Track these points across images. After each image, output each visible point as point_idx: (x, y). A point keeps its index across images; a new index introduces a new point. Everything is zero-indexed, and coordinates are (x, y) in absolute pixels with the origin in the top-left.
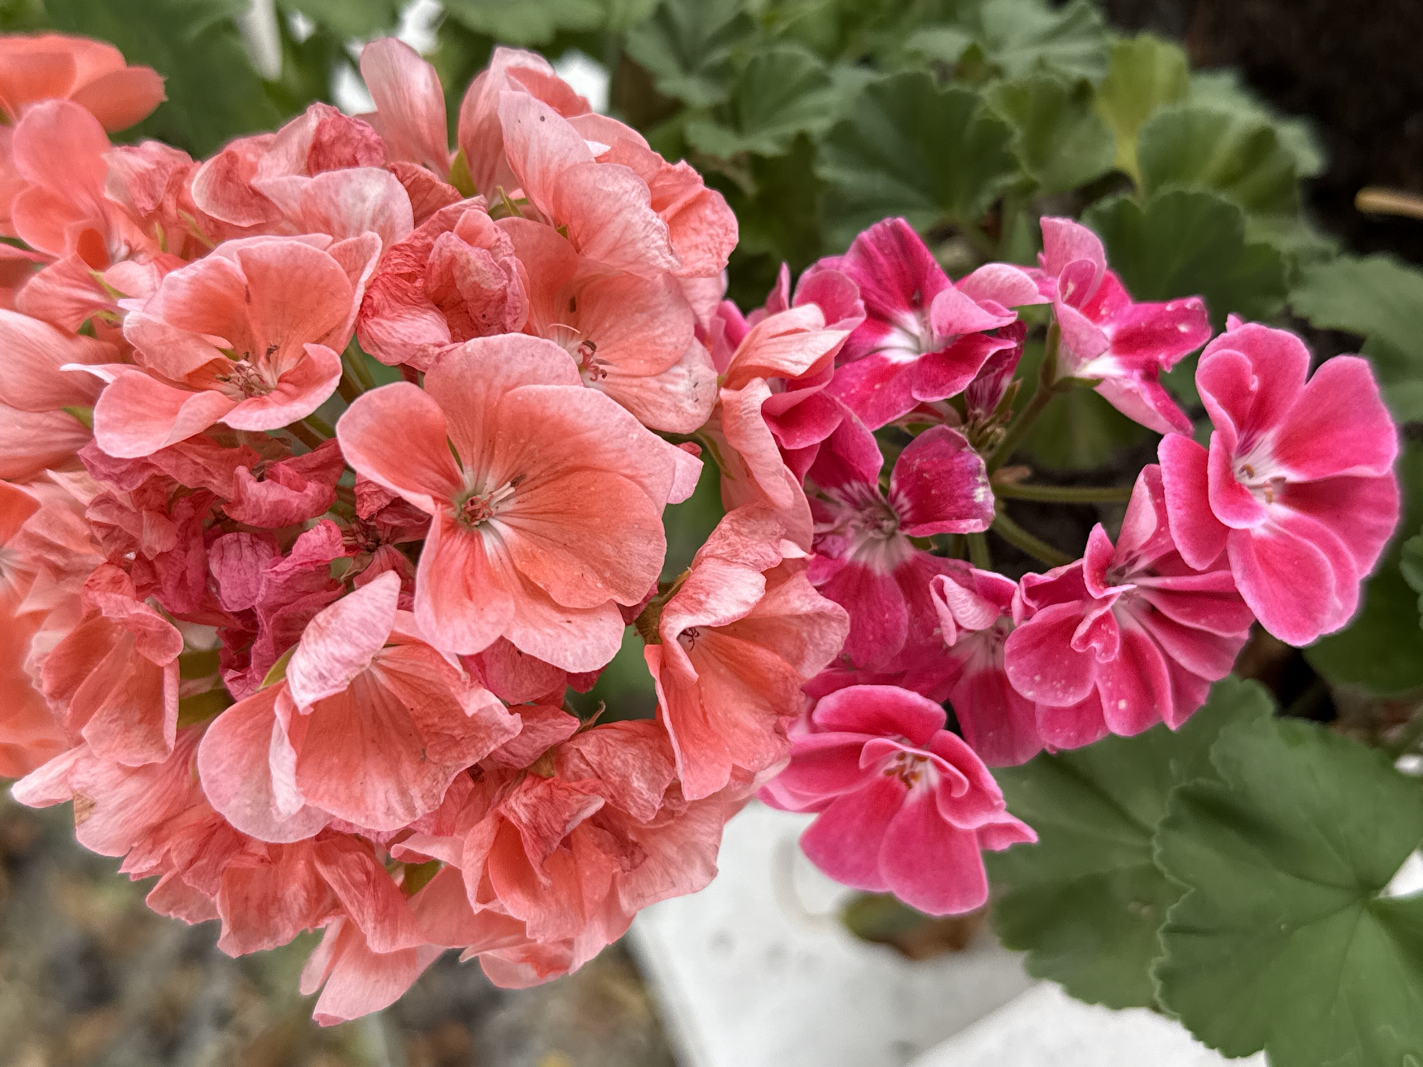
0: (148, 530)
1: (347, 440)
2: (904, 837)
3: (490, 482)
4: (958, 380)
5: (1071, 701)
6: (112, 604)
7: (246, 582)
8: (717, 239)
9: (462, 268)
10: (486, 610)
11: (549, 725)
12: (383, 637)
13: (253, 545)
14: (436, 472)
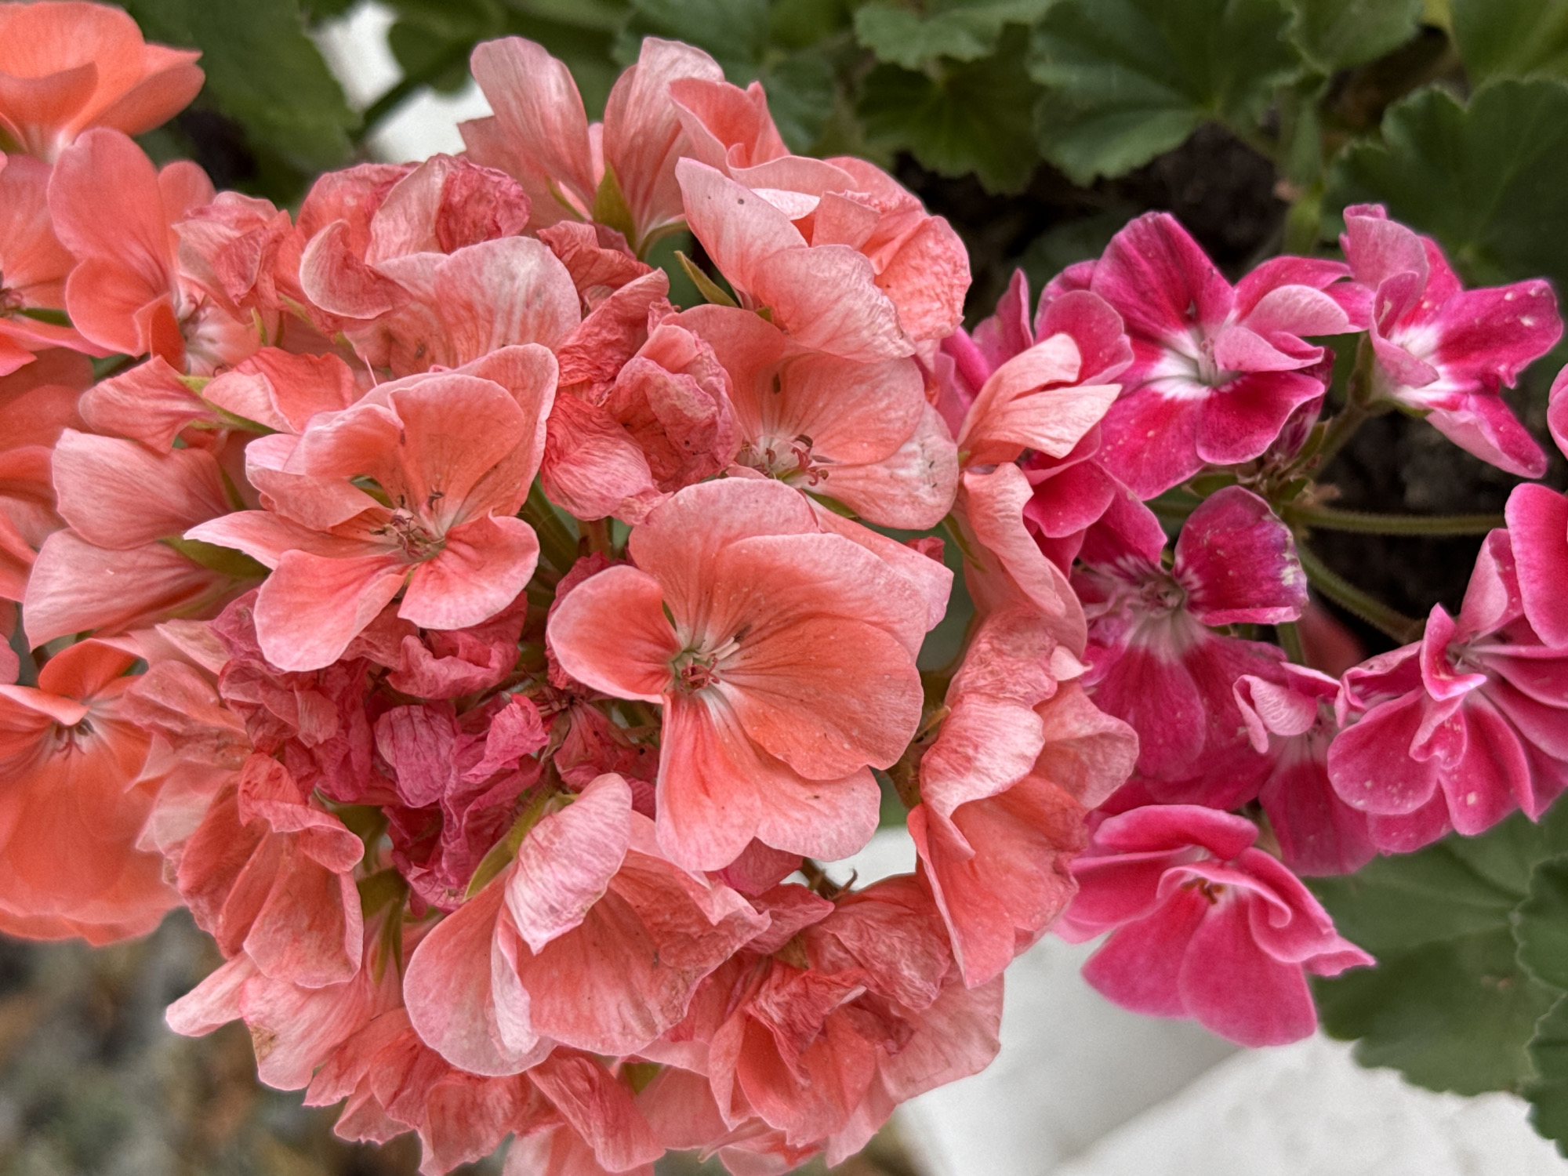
0: (306, 715)
1: (560, 639)
2: (1208, 956)
3: (709, 638)
4: (1256, 438)
5: (1410, 807)
6: (282, 817)
7: (428, 770)
8: (945, 280)
9: (658, 389)
10: (728, 809)
11: (799, 911)
12: (618, 859)
13: (427, 720)
14: (650, 642)
